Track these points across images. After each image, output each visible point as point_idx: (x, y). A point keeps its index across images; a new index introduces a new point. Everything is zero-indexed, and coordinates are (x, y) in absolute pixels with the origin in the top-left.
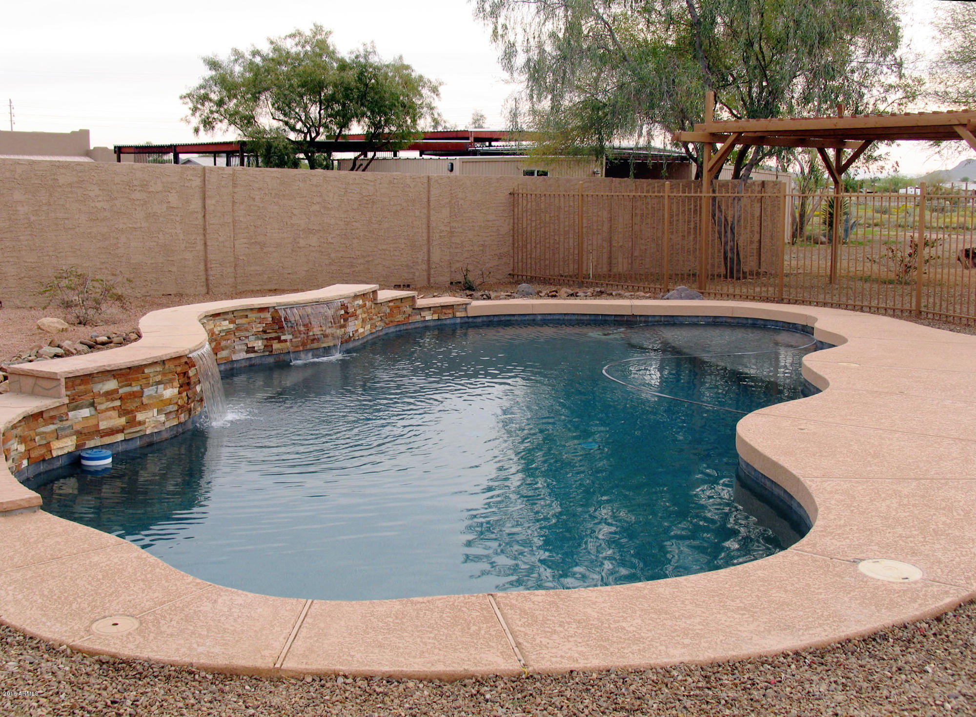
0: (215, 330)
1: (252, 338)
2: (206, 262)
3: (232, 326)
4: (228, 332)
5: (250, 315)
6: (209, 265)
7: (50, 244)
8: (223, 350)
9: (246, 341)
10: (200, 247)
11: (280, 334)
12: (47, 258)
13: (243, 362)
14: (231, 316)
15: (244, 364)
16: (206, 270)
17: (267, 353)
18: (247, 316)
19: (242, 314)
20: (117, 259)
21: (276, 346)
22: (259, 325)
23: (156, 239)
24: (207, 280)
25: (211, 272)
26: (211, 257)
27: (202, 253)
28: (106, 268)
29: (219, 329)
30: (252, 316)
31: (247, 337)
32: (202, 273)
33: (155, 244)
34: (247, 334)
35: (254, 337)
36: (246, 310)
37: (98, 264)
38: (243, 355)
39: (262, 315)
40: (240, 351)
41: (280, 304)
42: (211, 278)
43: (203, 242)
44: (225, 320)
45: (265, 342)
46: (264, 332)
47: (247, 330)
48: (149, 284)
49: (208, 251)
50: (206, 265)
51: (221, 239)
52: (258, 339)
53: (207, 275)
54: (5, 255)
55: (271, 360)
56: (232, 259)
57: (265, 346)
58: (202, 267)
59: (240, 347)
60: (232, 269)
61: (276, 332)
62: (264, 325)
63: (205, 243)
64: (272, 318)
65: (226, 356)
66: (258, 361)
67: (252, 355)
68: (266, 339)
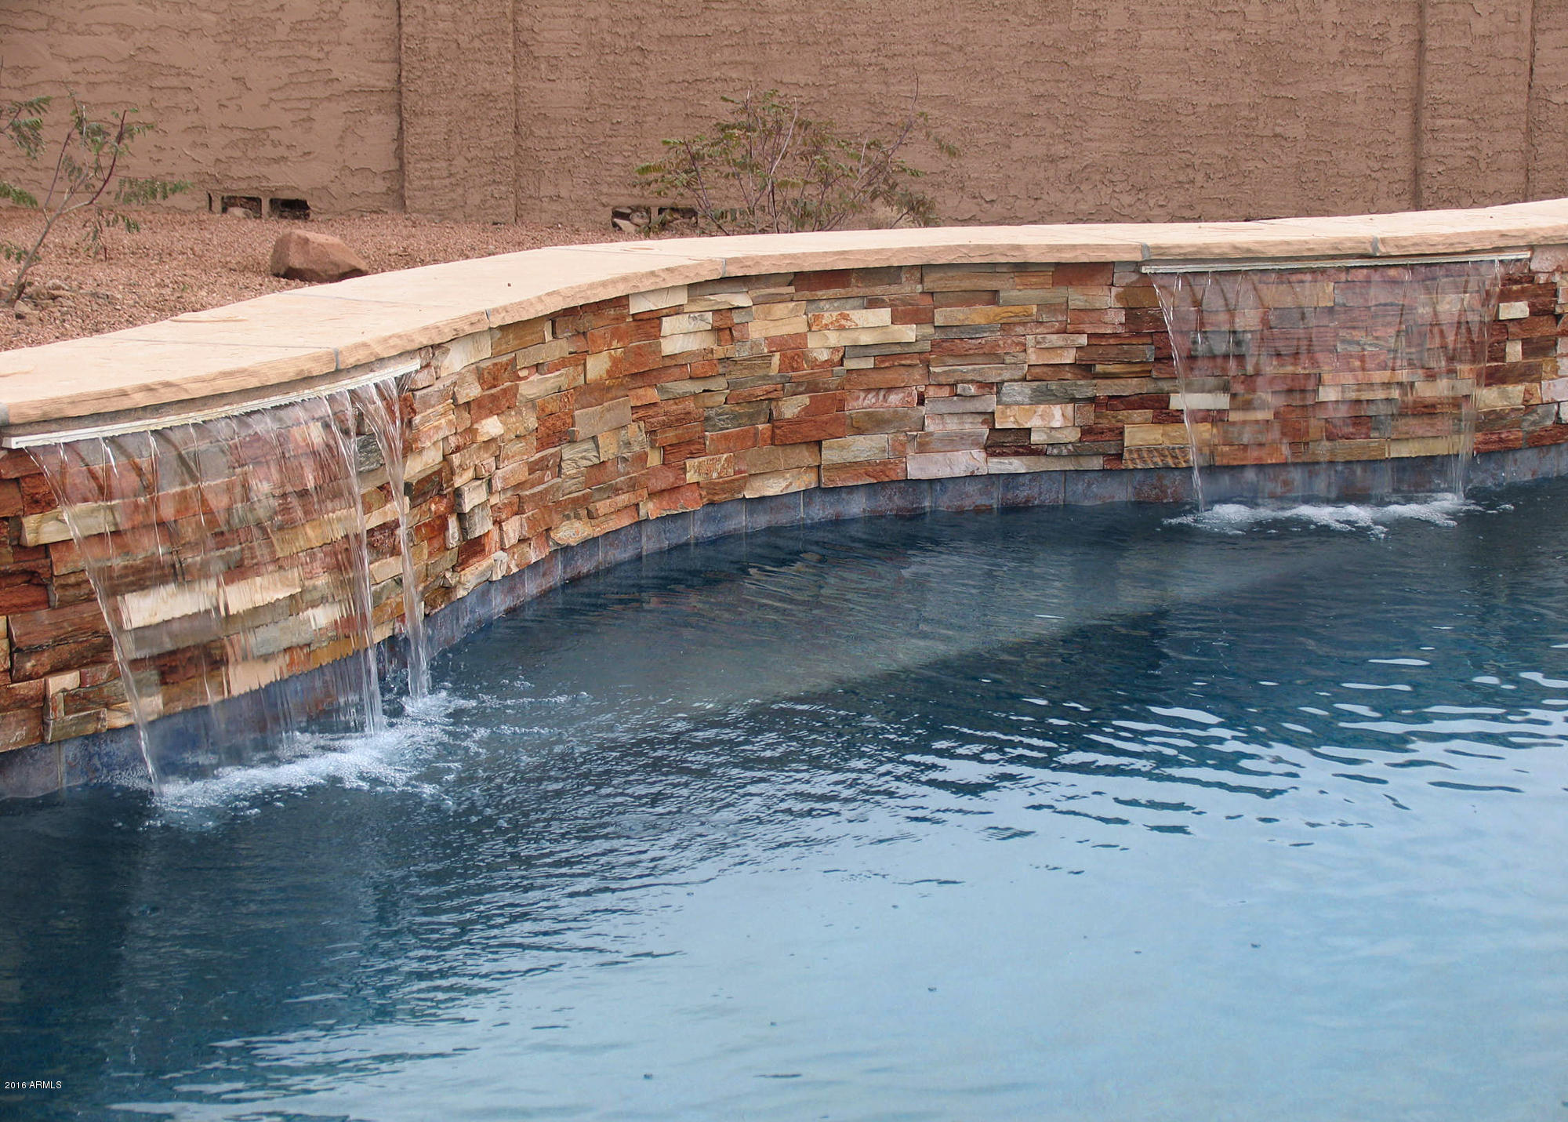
0: (813, 342)
1: (1017, 392)
2: (1416, 107)
3: (908, 333)
4: (889, 356)
5: (1011, 290)
6: (1426, 122)
7: (863, 27)
8: (860, 431)
9: (990, 403)
10: (1398, 53)
11: (1165, 386)
12: (852, 71)
13: (971, 488)
14: (909, 288)
15: (975, 497)
16: (1416, 137)
17: (1097, 463)
18: (993, 297)
19: (967, 284)
20: (1089, 87)
21: (1140, 433)
22: (1055, 340)
23: (1235, 22)
24: (1416, 174)
25: (1430, 147)
26: (1436, 89)
27: (1405, 76)
28: (1049, 116)
29: (834, 339)
30: (1021, 296)
31: (996, 387)
32: (1400, 149)
33: (1232, 36)
34: (993, 374)
35: (1027, 389)
36: (992, 268)
37: (1021, 99)
38: (968, 461)
39: (1077, 297)
40: (954, 442)
41: (1159, 255)
42: (1430, 168)
43: (1411, 36)
44: (873, 303)
45: (1089, 415)
46: (1084, 369)
47: (993, 355)
48: (1200, 178)
49: (1429, 71)
50: (1416, 121)
51: (1479, 27)
52: (1043, 397)
53: (1418, 158)
54: (717, 57)
55: (1119, 493)
56: (1520, 103)
57: (1086, 431)
58: (1401, 125)
59: (952, 425)
60: (1517, 139)
61: (1146, 374)
62: (1083, 340)
63: (1421, 41)
64: (1130, 311)
65: (878, 457)
66: (1049, 493)
67: (1015, 465)
68: (1092, 400)
